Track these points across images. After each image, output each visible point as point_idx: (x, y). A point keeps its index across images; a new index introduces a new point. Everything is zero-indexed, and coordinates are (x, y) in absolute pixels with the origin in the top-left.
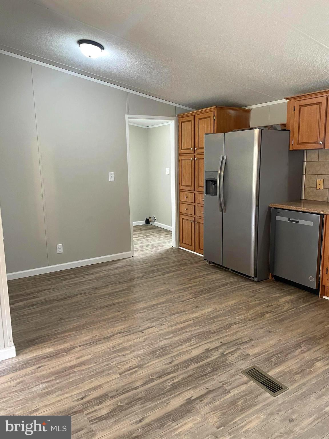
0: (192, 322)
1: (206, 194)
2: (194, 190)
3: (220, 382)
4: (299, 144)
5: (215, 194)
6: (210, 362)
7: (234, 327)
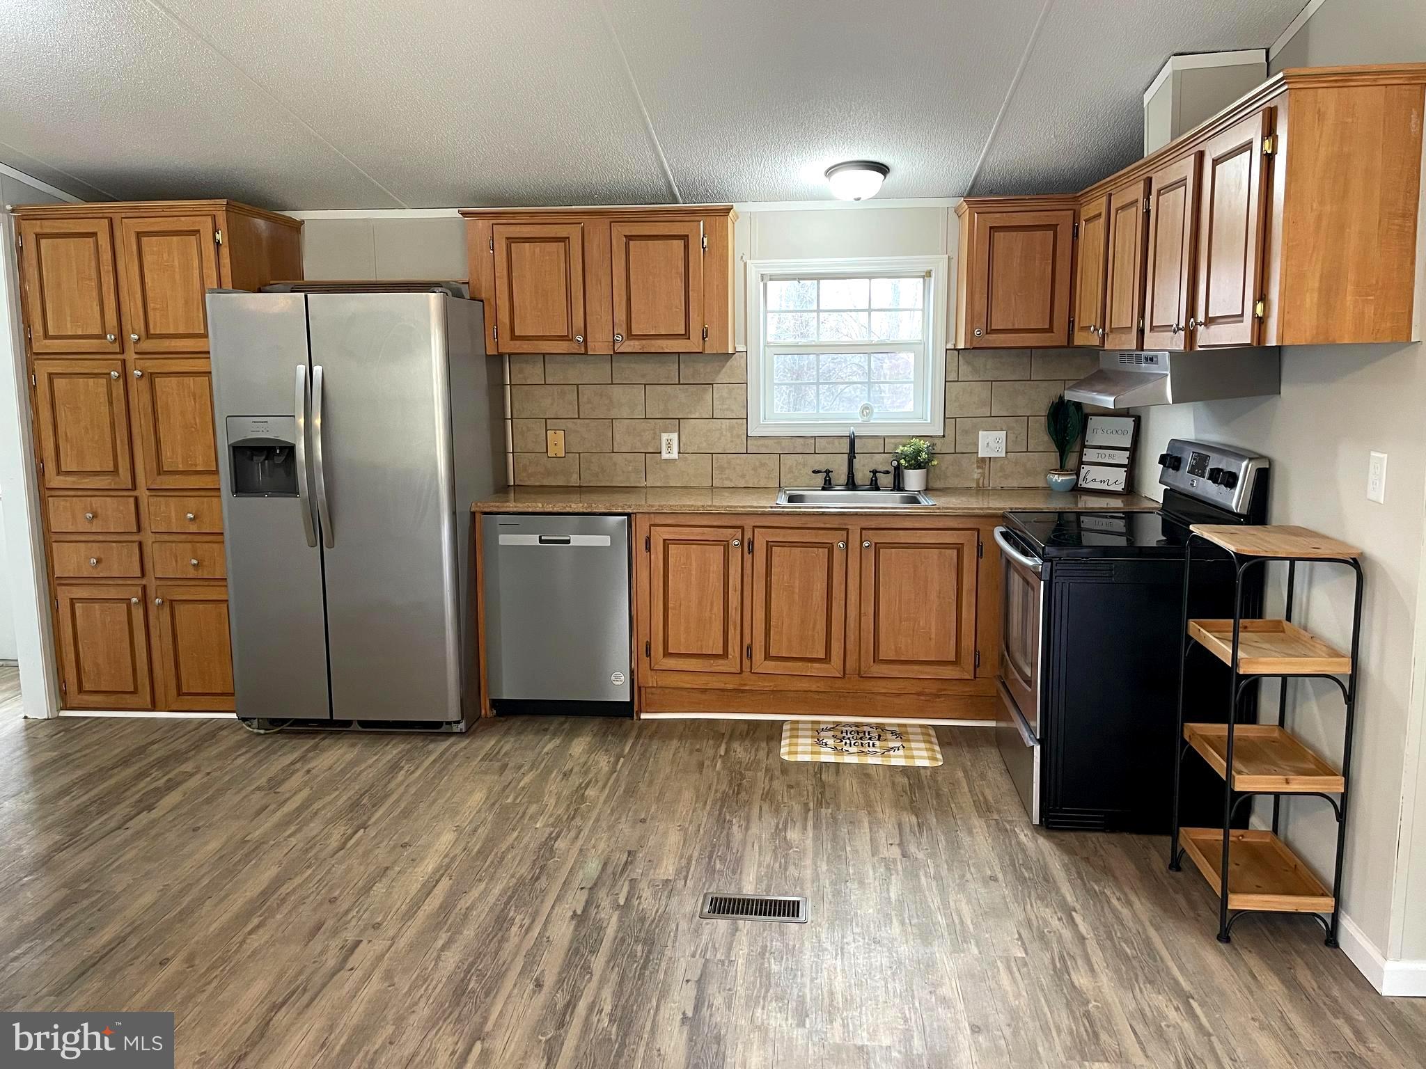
0: (445, 883)
1: (236, 492)
2: (134, 487)
3: (693, 956)
4: (516, 340)
5: (292, 490)
6: (620, 935)
7: (561, 844)
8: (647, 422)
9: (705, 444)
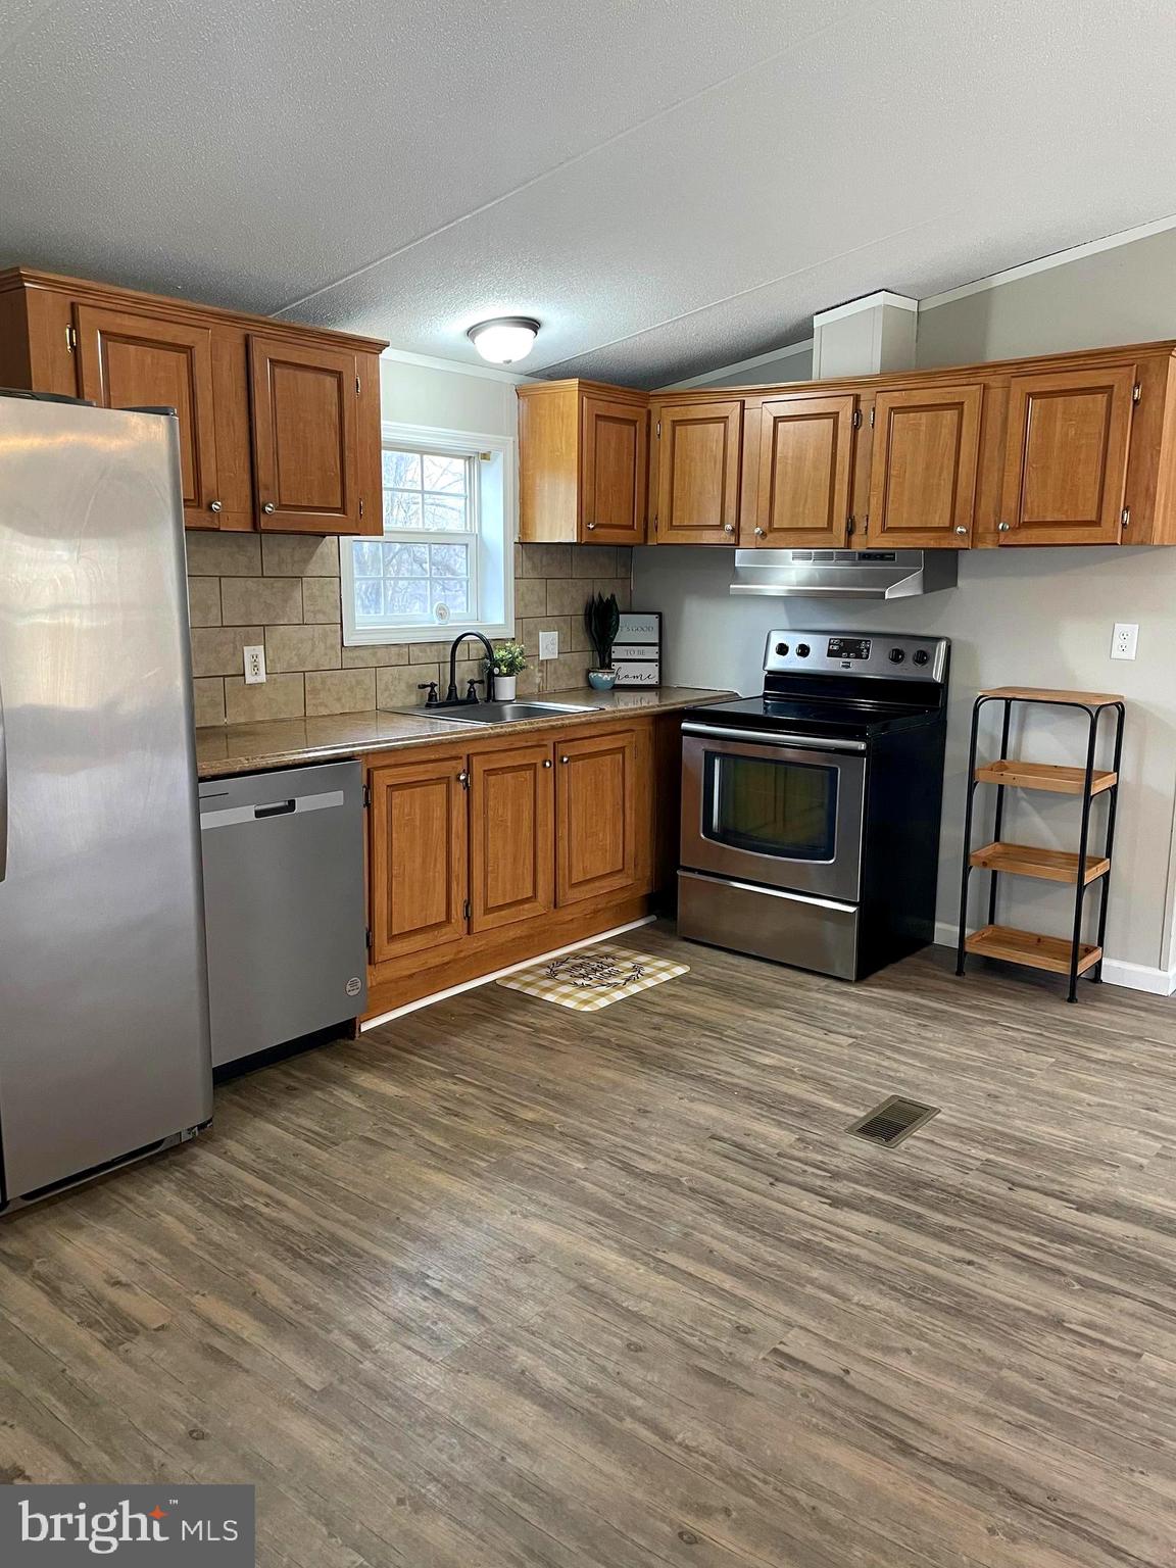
8: (225, 632)
9: (296, 659)
